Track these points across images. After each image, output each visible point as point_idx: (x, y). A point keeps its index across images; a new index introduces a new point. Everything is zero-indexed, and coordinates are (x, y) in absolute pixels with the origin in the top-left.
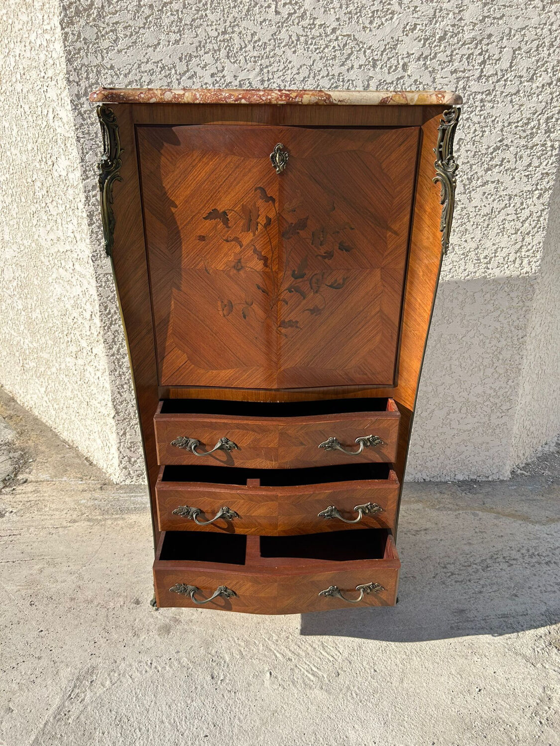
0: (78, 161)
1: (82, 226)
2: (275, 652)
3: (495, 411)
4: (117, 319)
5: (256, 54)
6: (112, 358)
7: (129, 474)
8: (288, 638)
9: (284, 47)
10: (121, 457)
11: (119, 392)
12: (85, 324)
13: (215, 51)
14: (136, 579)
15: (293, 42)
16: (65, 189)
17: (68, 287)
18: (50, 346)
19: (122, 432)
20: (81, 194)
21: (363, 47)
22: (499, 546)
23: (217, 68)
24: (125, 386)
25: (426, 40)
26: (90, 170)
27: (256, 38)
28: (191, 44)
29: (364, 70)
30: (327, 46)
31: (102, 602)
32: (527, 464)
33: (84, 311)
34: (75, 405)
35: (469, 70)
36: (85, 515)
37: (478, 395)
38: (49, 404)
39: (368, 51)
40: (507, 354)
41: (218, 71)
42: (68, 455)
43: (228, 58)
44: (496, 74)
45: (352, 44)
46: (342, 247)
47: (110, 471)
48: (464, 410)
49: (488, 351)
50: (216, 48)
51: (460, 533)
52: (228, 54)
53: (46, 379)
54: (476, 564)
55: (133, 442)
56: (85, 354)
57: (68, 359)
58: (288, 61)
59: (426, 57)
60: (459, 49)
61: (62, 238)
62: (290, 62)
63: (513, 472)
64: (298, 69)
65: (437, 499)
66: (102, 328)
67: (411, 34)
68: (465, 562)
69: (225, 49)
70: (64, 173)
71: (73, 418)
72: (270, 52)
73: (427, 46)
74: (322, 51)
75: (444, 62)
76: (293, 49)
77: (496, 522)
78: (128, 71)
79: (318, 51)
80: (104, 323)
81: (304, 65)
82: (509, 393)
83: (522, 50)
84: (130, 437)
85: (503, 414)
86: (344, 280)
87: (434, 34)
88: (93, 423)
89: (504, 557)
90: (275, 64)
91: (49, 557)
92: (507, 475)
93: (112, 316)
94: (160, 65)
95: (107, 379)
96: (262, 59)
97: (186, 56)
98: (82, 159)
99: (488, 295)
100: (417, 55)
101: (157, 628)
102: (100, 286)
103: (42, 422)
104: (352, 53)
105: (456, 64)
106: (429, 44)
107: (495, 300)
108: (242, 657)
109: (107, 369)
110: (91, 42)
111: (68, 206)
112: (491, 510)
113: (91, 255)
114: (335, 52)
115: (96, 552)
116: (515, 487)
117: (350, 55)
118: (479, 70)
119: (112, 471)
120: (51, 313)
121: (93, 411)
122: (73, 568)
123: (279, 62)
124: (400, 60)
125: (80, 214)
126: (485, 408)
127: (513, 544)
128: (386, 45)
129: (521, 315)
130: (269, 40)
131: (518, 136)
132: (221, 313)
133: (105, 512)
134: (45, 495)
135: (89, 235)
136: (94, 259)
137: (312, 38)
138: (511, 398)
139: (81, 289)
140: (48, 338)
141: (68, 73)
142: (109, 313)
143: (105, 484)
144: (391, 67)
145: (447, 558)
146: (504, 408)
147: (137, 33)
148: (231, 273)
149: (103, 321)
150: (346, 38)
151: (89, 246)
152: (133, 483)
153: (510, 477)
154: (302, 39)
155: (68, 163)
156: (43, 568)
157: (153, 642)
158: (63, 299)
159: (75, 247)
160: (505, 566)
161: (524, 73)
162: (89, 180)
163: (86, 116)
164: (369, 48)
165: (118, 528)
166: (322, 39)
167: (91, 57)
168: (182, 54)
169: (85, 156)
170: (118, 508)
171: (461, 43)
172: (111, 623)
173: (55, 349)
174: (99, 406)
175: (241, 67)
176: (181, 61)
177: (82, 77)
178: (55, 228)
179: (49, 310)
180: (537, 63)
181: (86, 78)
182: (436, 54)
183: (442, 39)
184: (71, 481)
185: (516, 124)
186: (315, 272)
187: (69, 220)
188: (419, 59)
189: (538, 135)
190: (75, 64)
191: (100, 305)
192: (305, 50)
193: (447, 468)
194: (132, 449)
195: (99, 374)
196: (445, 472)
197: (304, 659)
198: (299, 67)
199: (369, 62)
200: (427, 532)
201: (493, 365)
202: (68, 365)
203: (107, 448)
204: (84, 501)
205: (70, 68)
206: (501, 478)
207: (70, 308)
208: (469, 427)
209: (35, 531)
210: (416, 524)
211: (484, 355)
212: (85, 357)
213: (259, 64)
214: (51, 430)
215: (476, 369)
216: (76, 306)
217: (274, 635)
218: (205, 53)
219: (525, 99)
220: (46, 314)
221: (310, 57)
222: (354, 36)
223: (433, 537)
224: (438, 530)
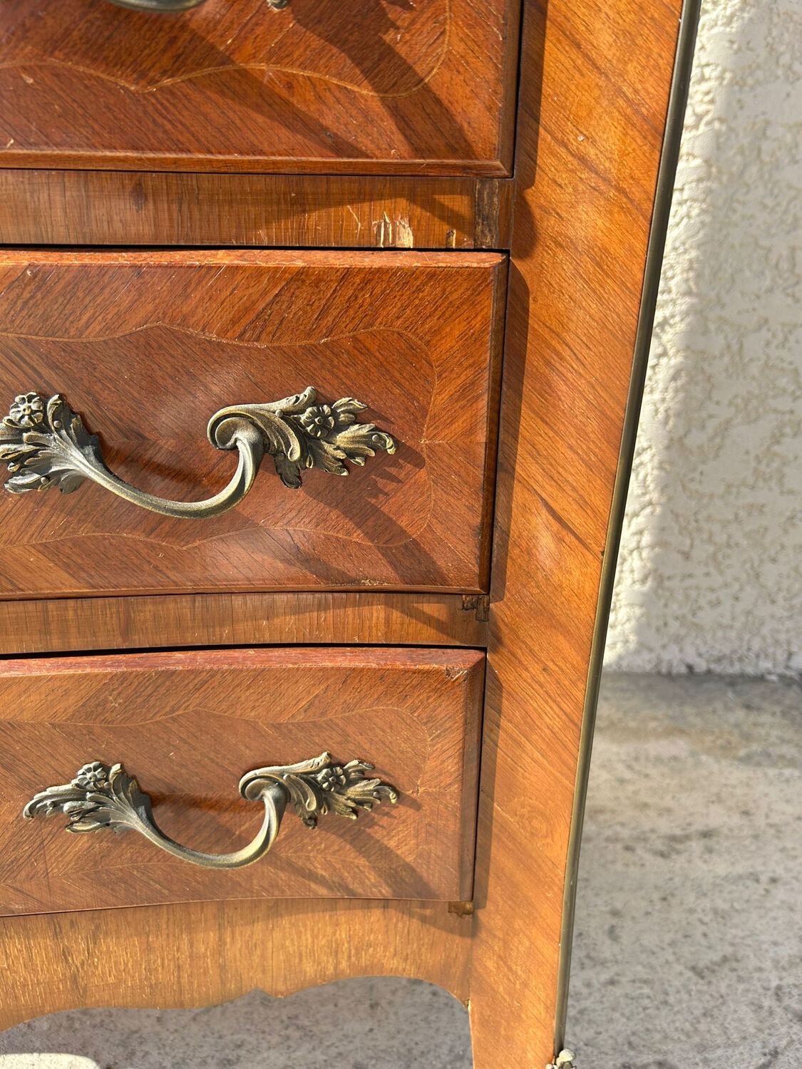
65: (737, 725)
193: (764, 631)
196: (756, 644)
200: (711, 843)
210: (669, 810)
223: (740, 869)
224: (756, 837)
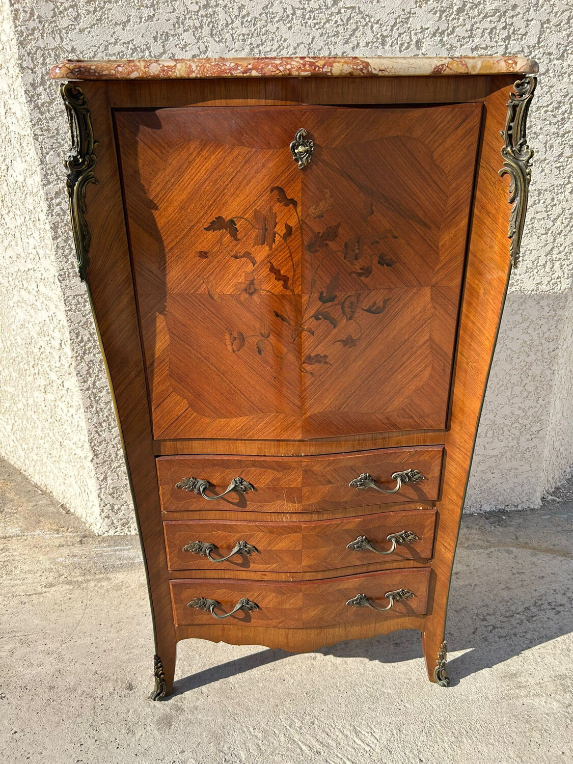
0: (37, 163)
1: (46, 241)
2: (300, 743)
3: (525, 432)
4: (91, 347)
5: (245, 31)
6: (87, 392)
7: (113, 523)
8: (313, 723)
9: (277, 22)
10: (103, 504)
11: (97, 432)
12: (54, 354)
13: (196, 28)
14: (127, 657)
15: (288, 16)
16: (23, 197)
17: (32, 312)
18: (14, 379)
19: (102, 477)
20: (42, 203)
21: (369, 21)
22: (542, 589)
23: (199, 48)
24: (104, 424)
25: (443, 12)
26: (52, 174)
27: (244, 12)
28: (167, 21)
29: (371, 48)
30: (328, 21)
31: (87, 690)
32: (557, 488)
33: (52, 340)
34: (46, 446)
35: (492, 47)
36: (63, 577)
37: (505, 417)
38: (17, 443)
39: (376, 26)
40: (536, 370)
41: (200, 52)
42: (41, 502)
43: (212, 37)
44: (522, 51)
45: (357, 18)
46: (384, 261)
47: (90, 520)
48: (490, 434)
49: (517, 367)
50: (198, 25)
51: (496, 575)
52: (212, 32)
53: (12, 416)
54: (519, 613)
55: (116, 487)
56: (55, 388)
57: (36, 394)
58: (283, 39)
59: (443, 32)
60: (480, 23)
61: (23, 255)
62: (285, 40)
63: (543, 499)
64: (295, 49)
65: (464, 535)
66: (74, 359)
67: (424, 5)
68: (507, 611)
69: (208, 26)
70: (21, 179)
71: (45, 460)
72: (261, 28)
73: (444, 19)
74: (323, 27)
75: (464, 38)
76: (289, 25)
77: (534, 559)
78: (92, 54)
79: (317, 27)
80: (77, 352)
81: (302, 43)
82: (539, 413)
83: (551, 23)
84: (111, 482)
85: (533, 436)
86: (385, 302)
87: (452, 5)
88: (68, 465)
89: (549, 603)
90: (268, 43)
91: (22, 633)
92: (537, 503)
93: (85, 344)
94: (131, 46)
95: (83, 416)
96: (252, 37)
97: (162, 35)
98: (41, 161)
99: (516, 304)
100: (432, 30)
101: (155, 720)
102: (69, 310)
103: (10, 464)
104: (357, 28)
105: (477, 40)
106: (446, 16)
107: (523, 310)
108: (261, 753)
109: (82, 407)
110: (47, 21)
111: (28, 218)
112: (525, 545)
113: (57, 274)
114: (337, 27)
115: (78, 624)
116: (548, 516)
117: (354, 31)
118: (504, 47)
119: (92, 521)
120: (14, 342)
121: (68, 452)
122: (51, 646)
123: (273, 40)
124: (413, 36)
125: (42, 226)
126: (513, 431)
127: (556, 586)
128: (396, 19)
129: (552, 325)
130: (260, 15)
131: (548, 122)
132: (229, 348)
133: (86, 572)
134: (15, 553)
135: (53, 251)
136: (61, 279)
137: (309, 12)
138: (542, 418)
139: (47, 314)
140: (11, 369)
141: (21, 58)
142: (82, 341)
143: (86, 537)
144: (402, 44)
145: (485, 608)
146: (534, 429)
147: (102, 8)
148: (242, 298)
149: (75, 350)
150: (350, 11)
151: (55, 264)
152: (117, 534)
153: (541, 504)
154: (299, 13)
155: (25, 166)
156: (15, 648)
157: (151, 740)
158: (27, 325)
159: (39, 265)
160: (551, 614)
161: (553, 50)
162: (51, 186)
163: (43, 109)
164: (377, 23)
165: (103, 591)
166: (322, 13)
167: (48, 39)
168: (157, 32)
169: (45, 156)
170: (102, 565)
171: (482, 15)
172: (99, 717)
173: (21, 382)
174: (74, 447)
175: (227, 47)
176: (156, 41)
177: (38, 62)
178: (13, 243)
179: (12, 338)
180: (568, 38)
181: (42, 64)
182: (454, 28)
183: (460, 10)
184: (45, 535)
185: (546, 109)
186: (349, 294)
187: (29, 233)
188: (434, 35)
189: (570, 120)
190: (29, 47)
191: (70, 332)
192: (302, 25)
193: (472, 498)
194: (115, 495)
195: (72, 411)
196: (470, 503)
197: (335, 751)
198: (296, 45)
199: (378, 38)
200: (458, 576)
201: (521, 383)
202: (36, 400)
203: (85, 495)
204: (61, 559)
205: (23, 52)
206: (532, 506)
207: (36, 336)
208: (496, 452)
209: (4, 600)
211: (512, 372)
212: (55, 392)
213: (248, 43)
214: (20, 473)
215: (503, 388)
216: (42, 333)
217: (296, 720)
218: (184, 31)
219: (555, 79)
220: (9, 343)
221: (309, 34)
222: (359, 8)
223: (466, 583)
224: (471, 573)
